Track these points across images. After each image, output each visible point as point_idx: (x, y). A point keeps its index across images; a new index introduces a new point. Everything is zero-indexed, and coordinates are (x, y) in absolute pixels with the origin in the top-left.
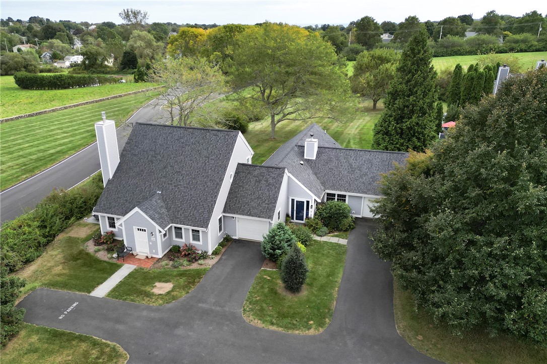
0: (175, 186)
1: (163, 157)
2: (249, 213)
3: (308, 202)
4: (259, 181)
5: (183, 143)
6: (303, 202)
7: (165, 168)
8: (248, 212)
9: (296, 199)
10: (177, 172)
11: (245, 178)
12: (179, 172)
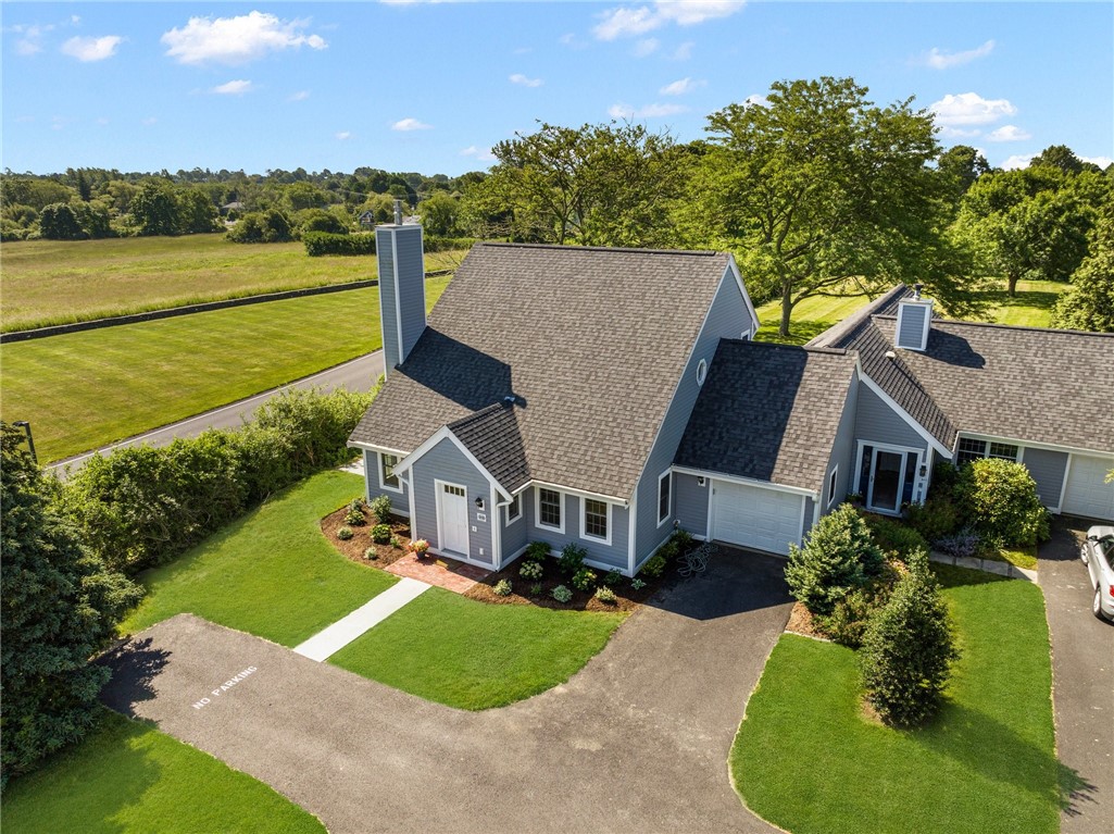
1: (530, 315)
2: (747, 470)
3: (912, 457)
4: (781, 386)
6: (898, 457)
7: (530, 341)
8: (746, 465)
9: (878, 446)
10: (560, 350)
11: (740, 375)
12: (566, 350)
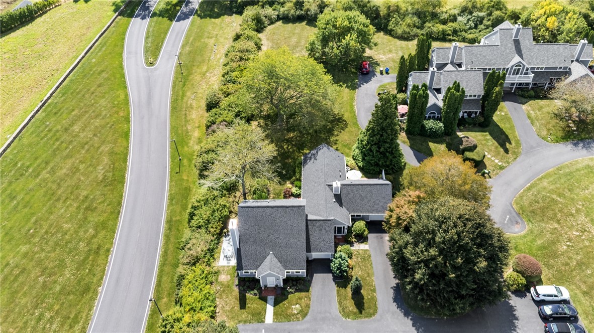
0: (279, 247)
1: (265, 229)
3: (344, 227)
4: (321, 230)
5: (274, 217)
6: (341, 227)
7: (269, 236)
9: (337, 226)
10: (277, 238)
12: (278, 237)
